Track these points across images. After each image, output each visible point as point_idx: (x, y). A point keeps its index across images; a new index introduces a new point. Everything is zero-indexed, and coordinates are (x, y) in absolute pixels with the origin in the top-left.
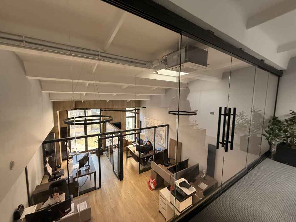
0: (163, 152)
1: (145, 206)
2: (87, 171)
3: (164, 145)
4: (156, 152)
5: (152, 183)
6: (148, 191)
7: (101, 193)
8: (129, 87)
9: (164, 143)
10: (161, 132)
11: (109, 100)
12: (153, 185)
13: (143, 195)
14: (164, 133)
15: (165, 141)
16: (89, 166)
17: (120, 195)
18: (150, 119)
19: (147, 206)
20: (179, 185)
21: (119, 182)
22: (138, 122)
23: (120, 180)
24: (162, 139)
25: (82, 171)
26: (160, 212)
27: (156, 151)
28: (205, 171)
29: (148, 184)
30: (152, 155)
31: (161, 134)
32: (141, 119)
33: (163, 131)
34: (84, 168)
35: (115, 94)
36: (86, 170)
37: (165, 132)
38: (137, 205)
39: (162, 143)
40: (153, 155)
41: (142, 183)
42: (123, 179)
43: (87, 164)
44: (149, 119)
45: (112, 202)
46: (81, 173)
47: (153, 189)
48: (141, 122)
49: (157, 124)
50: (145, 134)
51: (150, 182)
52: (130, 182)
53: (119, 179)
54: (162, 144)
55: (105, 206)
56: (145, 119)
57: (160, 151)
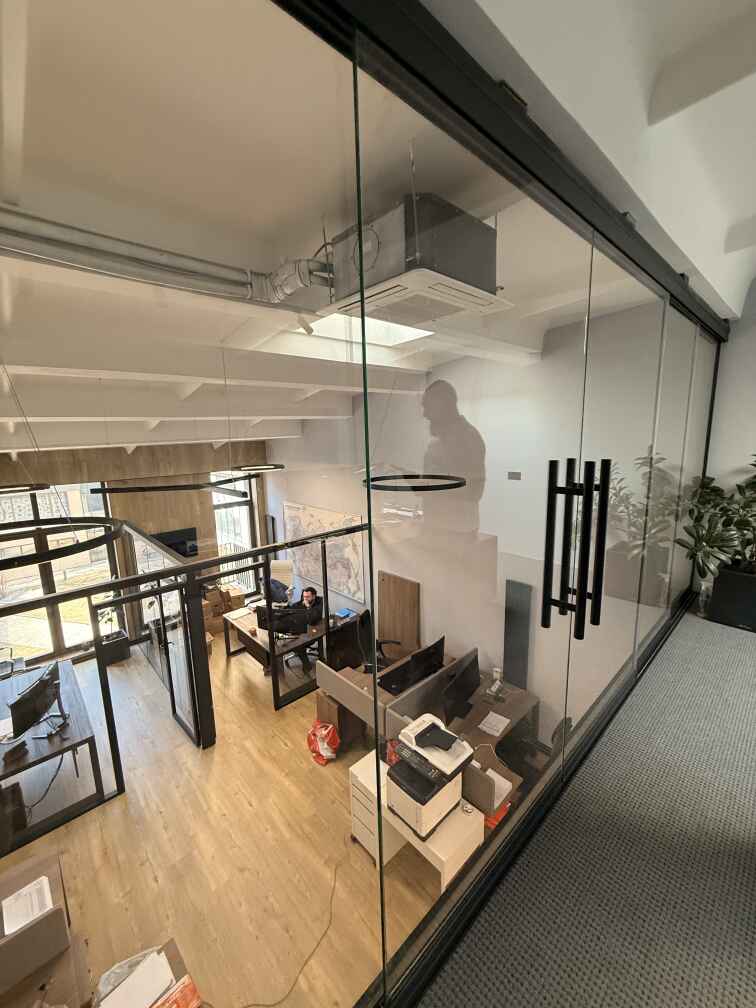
0: (356, 622)
1: (301, 828)
2: (57, 740)
3: (360, 596)
4: (331, 625)
5: (323, 739)
6: (312, 771)
7: (125, 812)
8: (204, 390)
9: (359, 589)
10: (348, 552)
11: (135, 445)
12: (326, 746)
13: (293, 789)
14: (357, 553)
15: (361, 583)
16: (63, 716)
17: (205, 808)
18: (304, 509)
19: (307, 828)
20: (414, 740)
21: (199, 756)
22: (263, 523)
23: (204, 748)
24: (353, 575)
25: (30, 746)
26: (354, 840)
27: (331, 621)
28: (497, 673)
29: (311, 742)
30: (321, 638)
31: (348, 560)
32: (273, 508)
33: (354, 546)
34: (44, 728)
35: (154, 422)
36: (50, 737)
37: (360, 550)
38: (270, 834)
39: (353, 588)
40: (324, 638)
41: (286, 745)
42: (214, 743)
43: (54, 710)
44: (301, 506)
45: (170, 840)
46: (26, 752)
47: (329, 761)
48: (273, 519)
49: (331, 524)
50: (289, 562)
51: (314, 735)
52: (243, 747)
53: (198, 745)
54: (355, 593)
55: (142, 864)
56: (286, 511)
57: (348, 620)
